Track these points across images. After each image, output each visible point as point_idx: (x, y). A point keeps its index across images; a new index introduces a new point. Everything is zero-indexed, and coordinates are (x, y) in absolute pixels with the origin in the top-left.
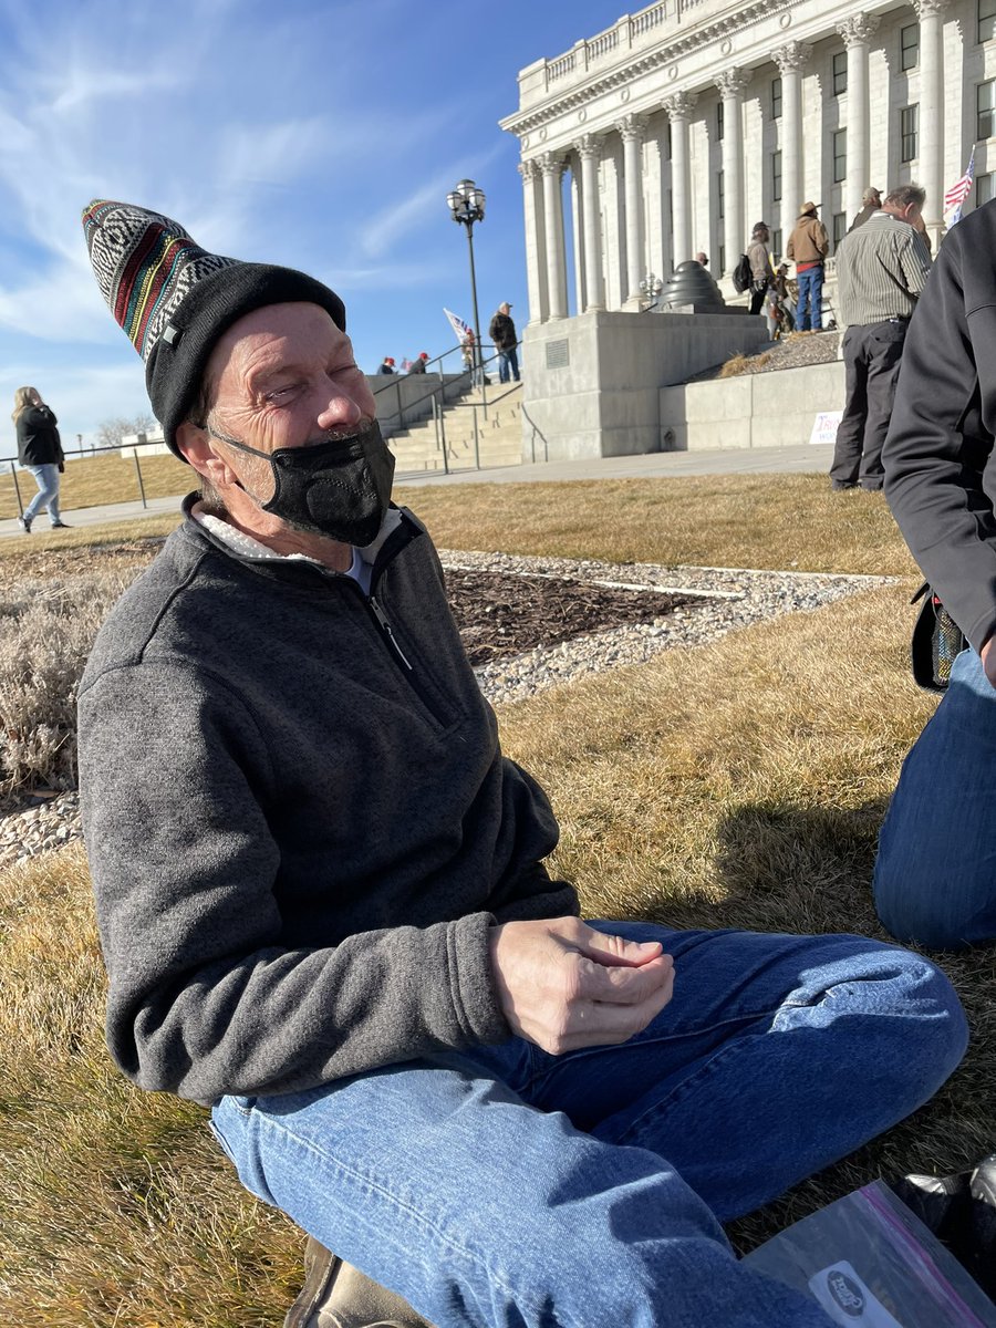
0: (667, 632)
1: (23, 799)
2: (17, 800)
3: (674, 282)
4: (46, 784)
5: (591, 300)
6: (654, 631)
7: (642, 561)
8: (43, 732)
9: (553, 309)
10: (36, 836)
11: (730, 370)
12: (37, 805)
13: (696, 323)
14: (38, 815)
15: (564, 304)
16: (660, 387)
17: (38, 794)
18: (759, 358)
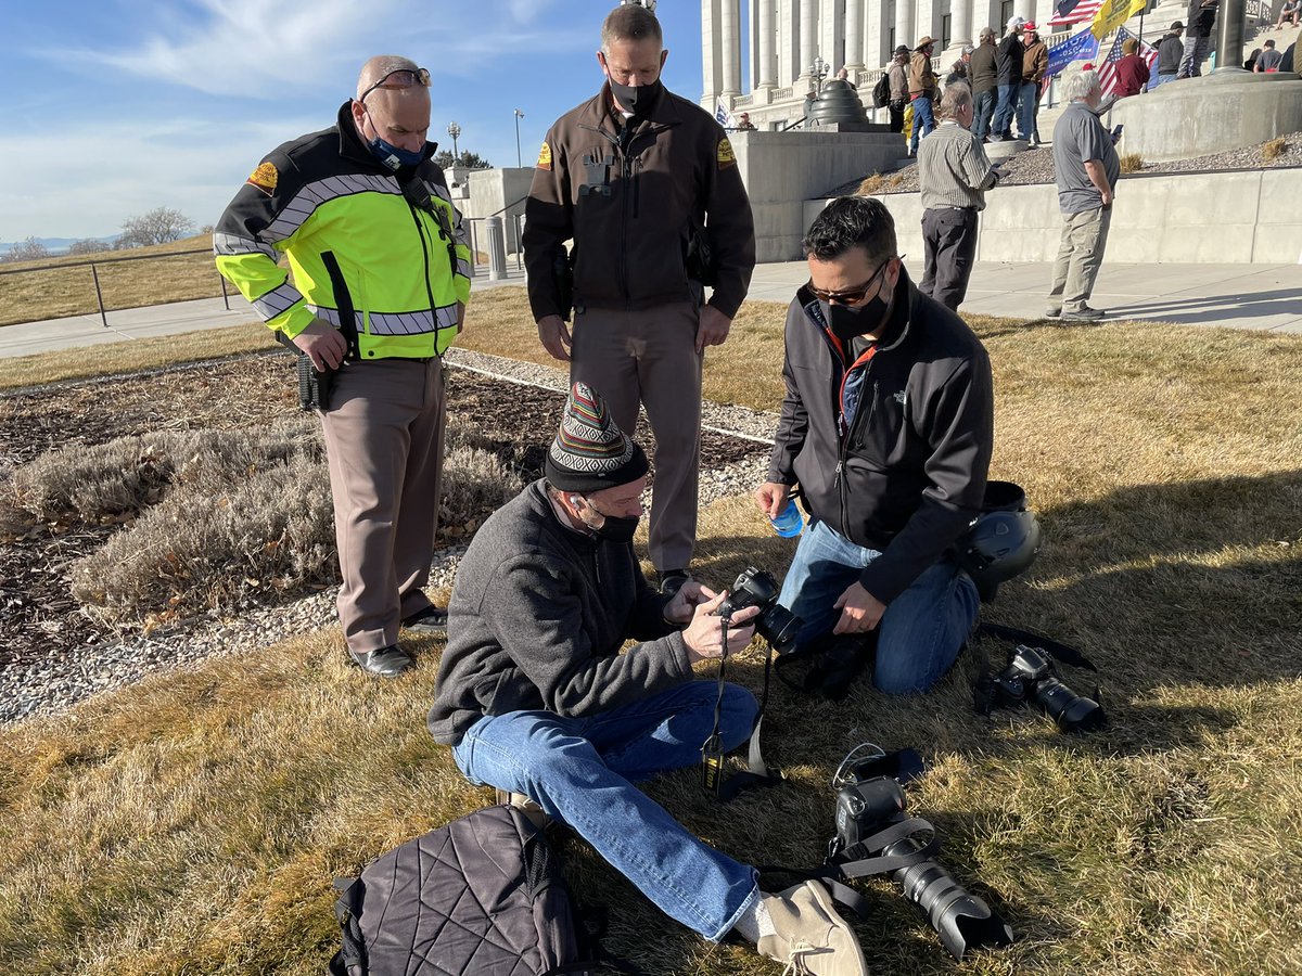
0: (730, 478)
1: (305, 589)
2: (302, 590)
3: (822, 100)
4: (317, 579)
5: (763, 77)
6: (722, 477)
7: (738, 404)
8: (318, 549)
9: (726, 85)
10: (319, 614)
11: (866, 187)
12: (313, 593)
13: (839, 141)
14: (317, 600)
15: (737, 80)
16: (803, 201)
17: (314, 586)
18: (894, 177)
